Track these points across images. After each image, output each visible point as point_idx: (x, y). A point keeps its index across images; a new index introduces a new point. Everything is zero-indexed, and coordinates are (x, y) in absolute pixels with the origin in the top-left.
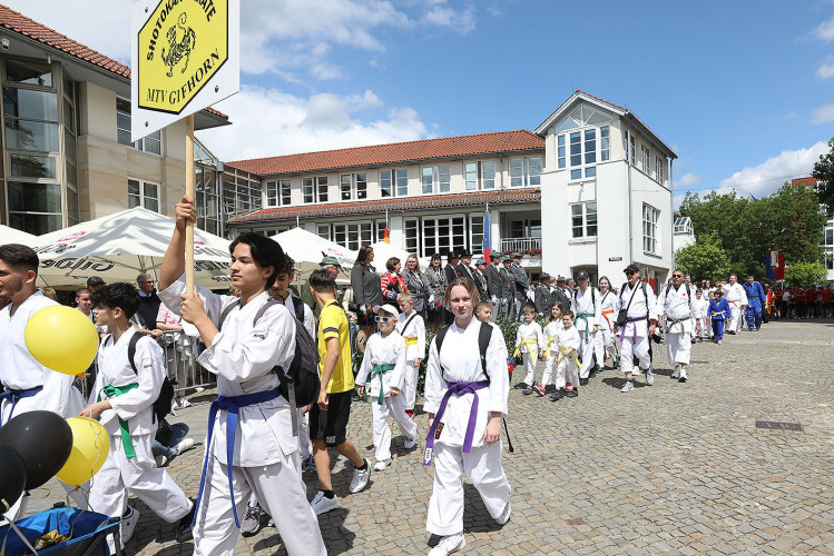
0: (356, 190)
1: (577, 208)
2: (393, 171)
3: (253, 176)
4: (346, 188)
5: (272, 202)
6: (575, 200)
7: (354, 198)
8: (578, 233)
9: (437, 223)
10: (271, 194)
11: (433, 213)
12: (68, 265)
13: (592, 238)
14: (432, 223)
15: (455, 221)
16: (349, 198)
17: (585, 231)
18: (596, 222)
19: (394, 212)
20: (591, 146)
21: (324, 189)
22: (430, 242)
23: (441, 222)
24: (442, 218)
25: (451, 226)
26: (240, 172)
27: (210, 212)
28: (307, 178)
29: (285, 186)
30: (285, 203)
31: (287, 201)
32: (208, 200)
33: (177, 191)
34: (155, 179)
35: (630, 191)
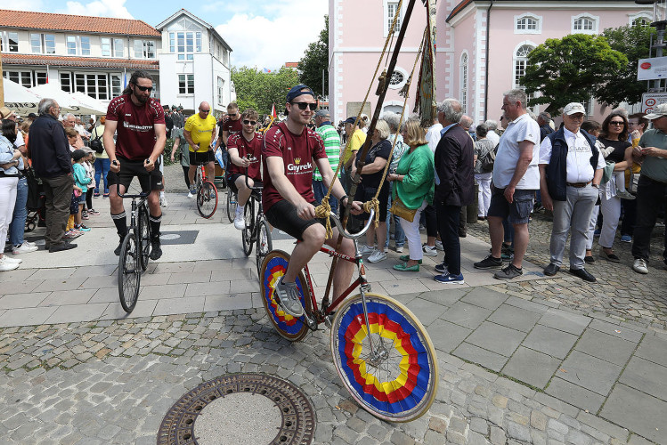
0: (8, 44)
1: (182, 77)
2: (42, 35)
6: (181, 72)
8: (182, 91)
9: (86, 77)
13: (191, 94)
14: (81, 76)
15: (99, 77)
17: (187, 90)
18: (193, 86)
19: (53, 67)
23: (89, 77)
24: (90, 74)
25: (97, 80)
35: (212, 70)
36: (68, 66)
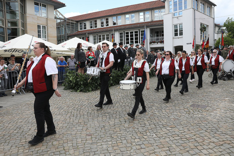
0: (105, 24)
1: (176, 26)
2: (117, 17)
3: (75, 21)
4: (102, 23)
5: (81, 29)
6: (175, 23)
7: (105, 26)
8: (176, 35)
9: (129, 33)
10: (81, 26)
11: (128, 30)
12: (11, 51)
13: (181, 36)
14: (128, 33)
15: (135, 32)
16: (103, 26)
17: (179, 34)
18: (182, 31)
19: (116, 30)
21: (96, 24)
22: (128, 39)
23: (131, 33)
24: (132, 31)
25: (134, 34)
26: (71, 20)
27: (63, 33)
28: (91, 21)
29: (84, 23)
30: (84, 29)
31: (85, 28)
32: (62, 29)
33: (51, 27)
34: (45, 24)
35: (195, 19)
36: (122, 29)
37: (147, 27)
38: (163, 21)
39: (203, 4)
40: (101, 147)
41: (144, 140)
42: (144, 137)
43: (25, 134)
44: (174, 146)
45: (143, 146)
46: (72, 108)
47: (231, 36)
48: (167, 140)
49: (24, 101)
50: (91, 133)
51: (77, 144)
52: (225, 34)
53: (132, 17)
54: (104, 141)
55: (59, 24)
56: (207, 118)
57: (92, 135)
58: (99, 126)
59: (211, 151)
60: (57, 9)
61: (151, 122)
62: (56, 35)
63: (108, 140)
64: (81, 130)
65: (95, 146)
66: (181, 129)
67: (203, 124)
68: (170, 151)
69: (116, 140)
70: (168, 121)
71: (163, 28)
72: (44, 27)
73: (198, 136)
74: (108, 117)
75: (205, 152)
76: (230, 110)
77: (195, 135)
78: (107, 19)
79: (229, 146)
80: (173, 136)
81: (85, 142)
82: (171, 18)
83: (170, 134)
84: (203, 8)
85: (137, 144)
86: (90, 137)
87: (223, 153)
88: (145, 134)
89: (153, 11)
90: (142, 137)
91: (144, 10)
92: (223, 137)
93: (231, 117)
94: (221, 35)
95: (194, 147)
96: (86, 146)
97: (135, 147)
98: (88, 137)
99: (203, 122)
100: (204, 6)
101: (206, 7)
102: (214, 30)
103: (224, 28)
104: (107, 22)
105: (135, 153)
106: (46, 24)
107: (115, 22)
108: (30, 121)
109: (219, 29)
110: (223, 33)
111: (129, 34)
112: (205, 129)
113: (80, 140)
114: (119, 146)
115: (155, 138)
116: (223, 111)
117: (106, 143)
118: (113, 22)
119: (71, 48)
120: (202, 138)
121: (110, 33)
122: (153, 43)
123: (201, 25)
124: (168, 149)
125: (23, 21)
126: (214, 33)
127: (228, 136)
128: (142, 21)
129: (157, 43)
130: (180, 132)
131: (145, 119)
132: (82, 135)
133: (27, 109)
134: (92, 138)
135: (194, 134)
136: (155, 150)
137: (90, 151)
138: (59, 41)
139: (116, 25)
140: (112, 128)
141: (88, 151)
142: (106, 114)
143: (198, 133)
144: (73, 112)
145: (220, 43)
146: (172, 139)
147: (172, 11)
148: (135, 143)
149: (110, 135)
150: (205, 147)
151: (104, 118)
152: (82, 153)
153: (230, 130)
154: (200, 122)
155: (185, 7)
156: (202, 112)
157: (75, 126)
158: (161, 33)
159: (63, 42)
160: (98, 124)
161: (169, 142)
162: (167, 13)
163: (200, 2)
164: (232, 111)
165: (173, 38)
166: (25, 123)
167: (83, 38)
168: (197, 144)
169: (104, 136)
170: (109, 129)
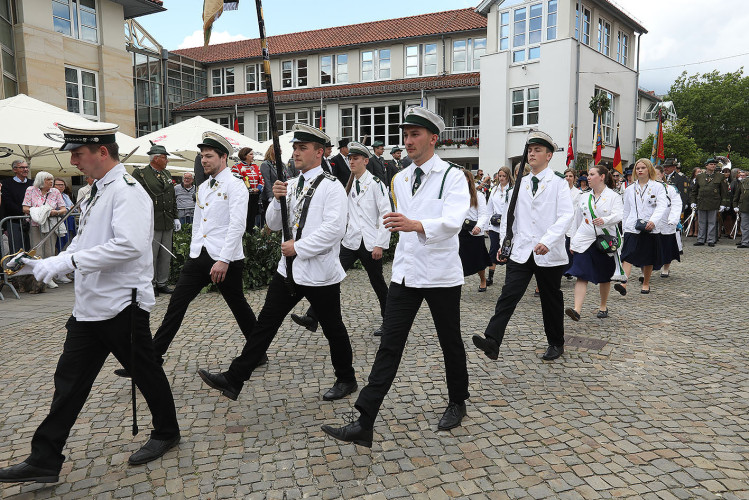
1: (518, 94)
3: (198, 64)
4: (287, 75)
5: (217, 90)
7: (295, 86)
8: (518, 121)
9: (372, 111)
10: (217, 82)
11: (368, 100)
13: (532, 126)
14: (367, 111)
15: (392, 109)
16: (290, 85)
17: (525, 119)
18: (537, 109)
19: (330, 100)
20: (536, 23)
22: (366, 131)
23: (378, 110)
24: (378, 105)
25: (387, 114)
26: (185, 60)
27: (155, 101)
28: (250, 65)
29: (228, 73)
30: (229, 91)
31: (231, 89)
32: (154, 88)
33: (114, 79)
34: (92, 67)
35: (577, 73)
36: (349, 97)
37: (429, 93)
38: (477, 75)
39: (607, 26)
40: (273, 466)
41: (410, 444)
42: (410, 434)
43: (11, 432)
44: (501, 463)
45: (406, 464)
46: (183, 343)
47: (687, 129)
48: (482, 444)
49: (14, 321)
50: (242, 422)
51: (193, 459)
52: (668, 124)
53: (382, 60)
54: (284, 447)
55: (144, 69)
56: (604, 379)
57: (246, 429)
58: (268, 400)
59: (615, 481)
60: (136, 19)
61: (433, 388)
62: (133, 107)
63: (297, 445)
64: (211, 415)
65: (254, 465)
66: (525, 411)
67: (592, 398)
68: (489, 479)
69: (321, 445)
70: (484, 387)
71: (477, 99)
72: (89, 77)
73: (577, 433)
74: (297, 371)
75: (597, 482)
76: (673, 356)
77: (566, 431)
78: (303, 64)
79: (670, 467)
80: (499, 433)
81: (220, 452)
82: (505, 66)
83: (489, 427)
84: (606, 37)
85: (389, 456)
86: (239, 436)
87: (653, 486)
88: (414, 427)
89: (448, 42)
90: (403, 435)
91: (421, 40)
92: (653, 439)
93: (679, 378)
94: (655, 124)
95: (564, 468)
96: (224, 464)
97: (380, 467)
98: (230, 437)
99: (594, 393)
100: (608, 32)
101: (616, 34)
102: (637, 108)
103: (668, 104)
104: (303, 73)
105: (379, 487)
106: (95, 67)
107: (329, 72)
108: (33, 388)
109: (652, 108)
110: (662, 120)
111: (372, 115)
112: (598, 413)
113: (206, 446)
114: (331, 465)
115: (442, 440)
116: (653, 358)
117: (289, 455)
118: (323, 73)
119: (181, 149)
120: (590, 440)
121: (311, 108)
122: (444, 146)
123: (596, 91)
124: (485, 473)
125: (11, 48)
126: (636, 118)
127: (667, 436)
128: (412, 72)
129: (459, 147)
130: (522, 420)
131: (413, 378)
132: (213, 432)
133: (24, 348)
134: (243, 438)
135: (564, 426)
136: (442, 477)
137: (235, 481)
138: (141, 128)
139: (331, 84)
140: (310, 406)
141: (229, 481)
142: (292, 364)
143: (576, 424)
144: (184, 357)
145: (654, 151)
146: (496, 441)
147: (509, 45)
148: (380, 454)
149: (303, 430)
150: (597, 468)
151: (286, 376)
152: (211, 488)
153: (676, 416)
154: (584, 391)
155: (551, 34)
156: (589, 360)
157: (191, 402)
158: (471, 115)
159: (157, 130)
160: (266, 394)
161: (485, 451)
162: (493, 50)
163: (596, 20)
164: (682, 360)
165: (509, 132)
166: (14, 396)
167: (224, 122)
168: (572, 460)
169: (282, 432)
170: (300, 409)
